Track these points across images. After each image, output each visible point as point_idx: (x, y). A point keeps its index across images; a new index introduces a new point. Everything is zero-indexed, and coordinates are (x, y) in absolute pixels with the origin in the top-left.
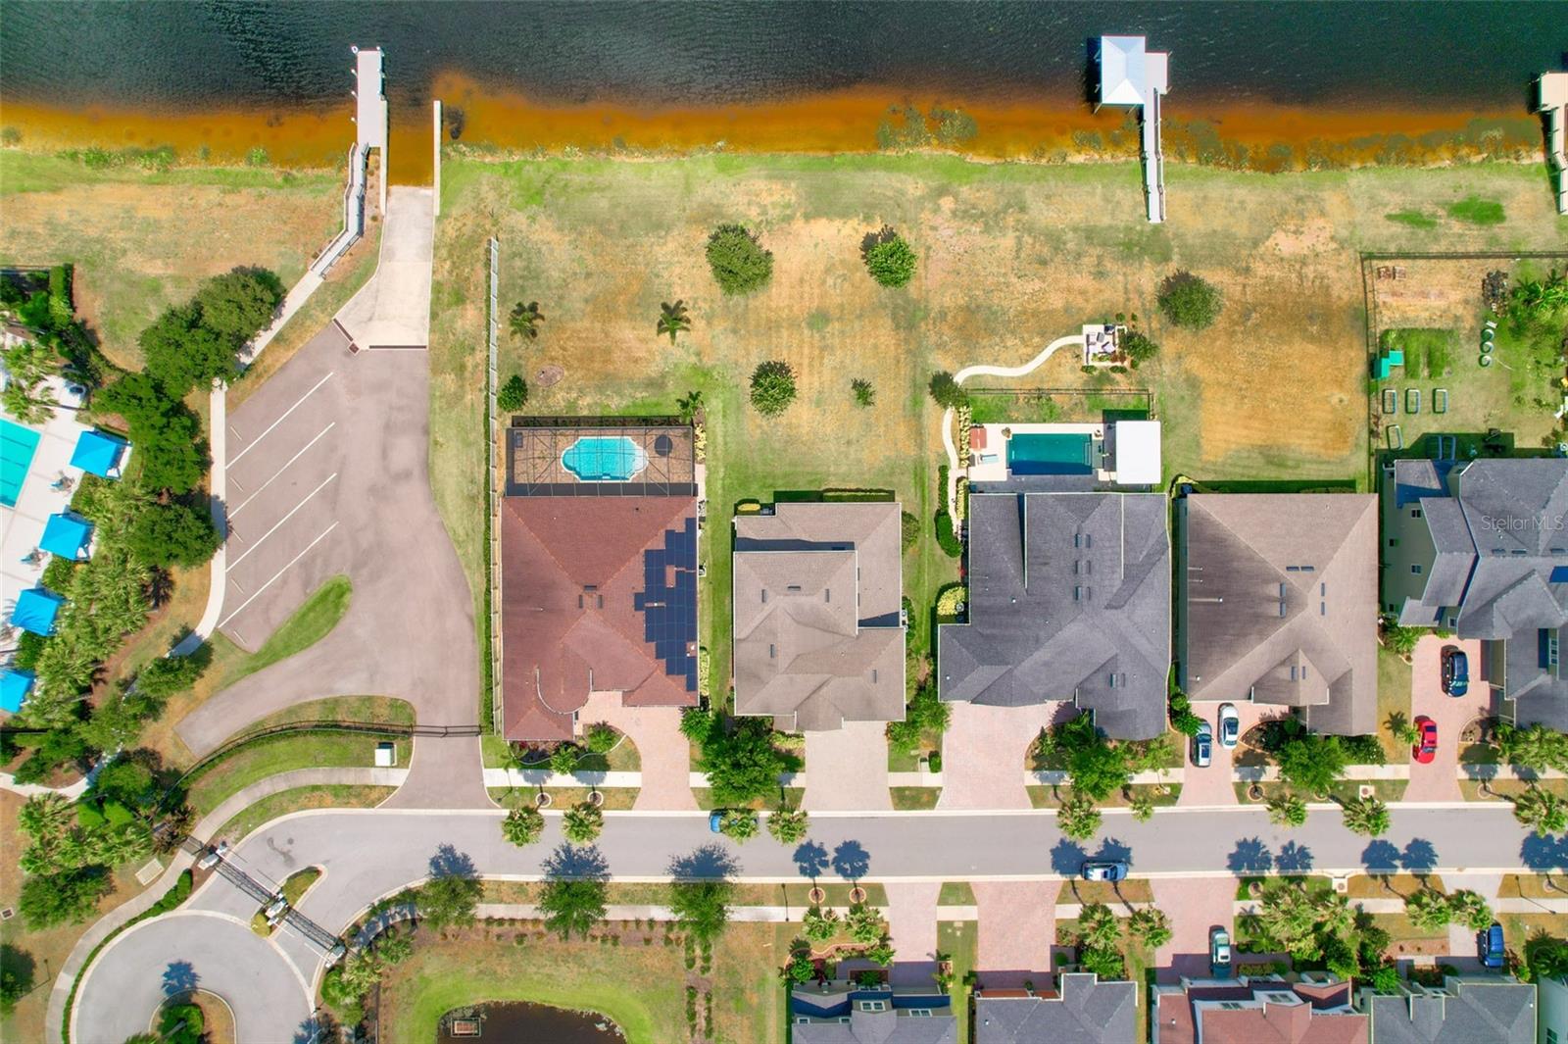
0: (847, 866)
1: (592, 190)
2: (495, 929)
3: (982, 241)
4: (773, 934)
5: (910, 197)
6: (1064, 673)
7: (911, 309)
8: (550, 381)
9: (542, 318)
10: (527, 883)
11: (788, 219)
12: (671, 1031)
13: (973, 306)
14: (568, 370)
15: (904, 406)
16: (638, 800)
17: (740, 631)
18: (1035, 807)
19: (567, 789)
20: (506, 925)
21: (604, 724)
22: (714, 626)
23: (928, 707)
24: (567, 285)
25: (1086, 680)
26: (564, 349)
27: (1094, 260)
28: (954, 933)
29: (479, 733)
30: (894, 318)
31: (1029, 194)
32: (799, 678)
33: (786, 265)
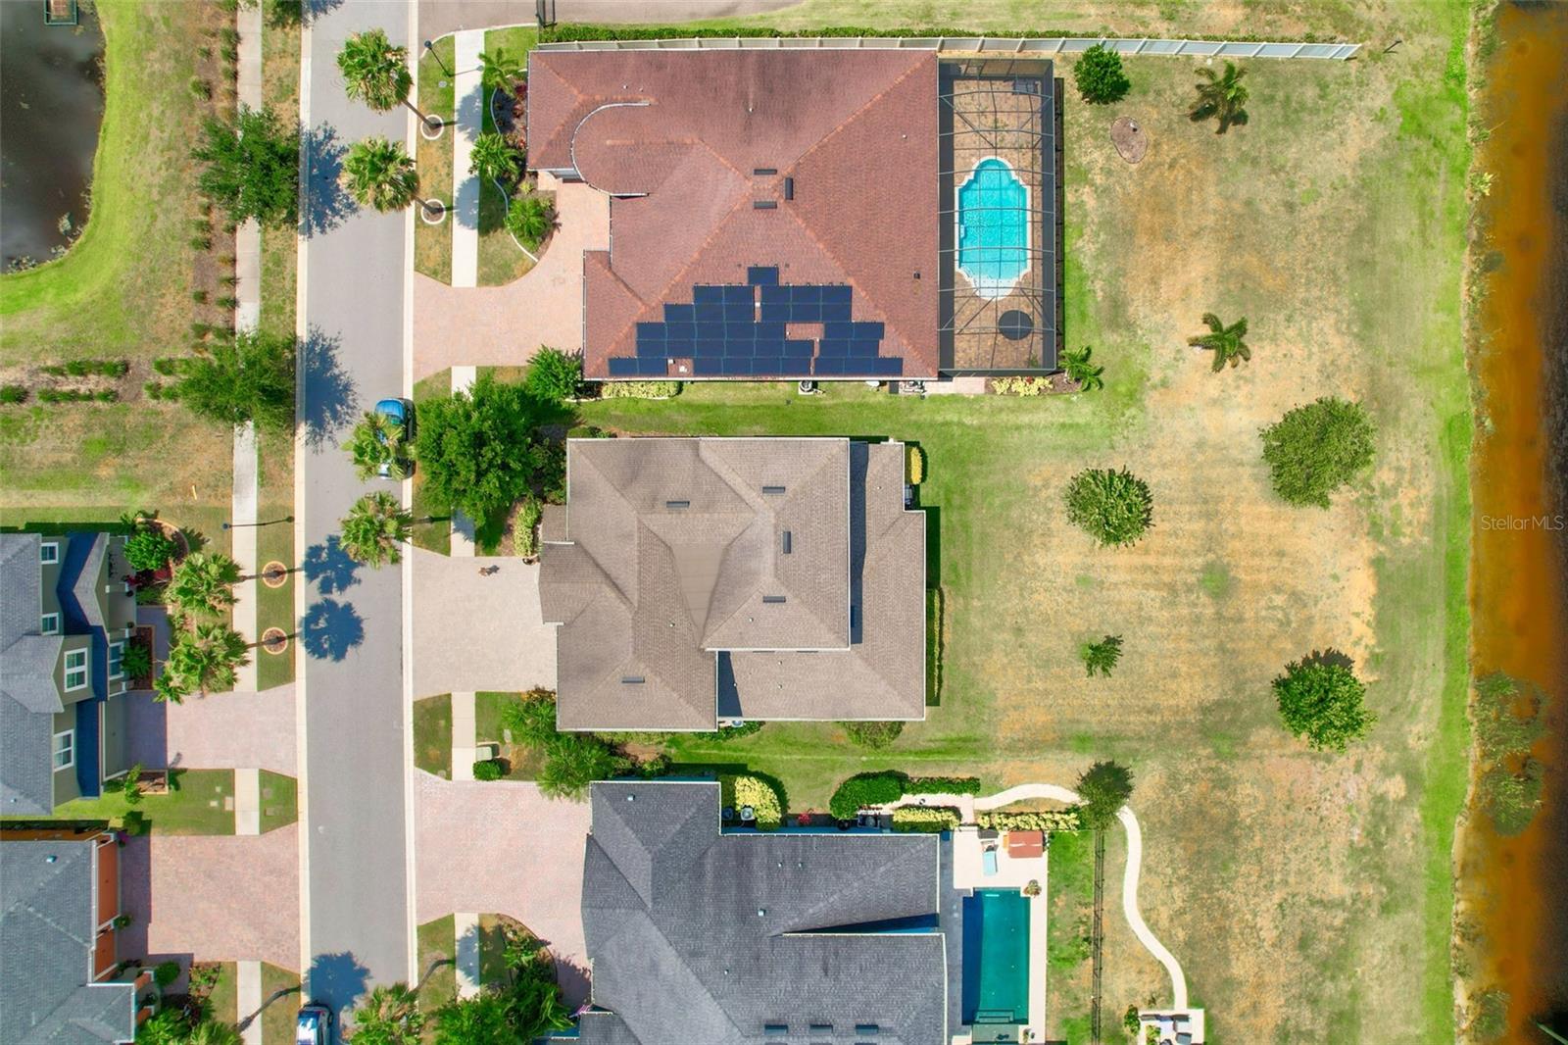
0: (322, 624)
1: (1422, 215)
2: (219, 46)
3: (1338, 844)
4: (214, 503)
5: (1406, 728)
6: (639, 996)
7: (1235, 731)
8: (1121, 140)
9: (1222, 130)
10: (296, 101)
11: (1375, 531)
12: (54, 335)
13: (1237, 832)
14: (1139, 170)
15: (1078, 722)
16: (431, 281)
17: (712, 448)
18: (419, 929)
19: (450, 165)
20: (224, 64)
21: (556, 226)
22: (716, 407)
23: (581, 763)
24: (1274, 171)
25: (627, 1029)
26: (1172, 166)
27: (1306, 1026)
28: (214, 796)
29: (543, 24)
30: (1220, 704)
31: (1410, 918)
32: (631, 550)
33: (1304, 528)
